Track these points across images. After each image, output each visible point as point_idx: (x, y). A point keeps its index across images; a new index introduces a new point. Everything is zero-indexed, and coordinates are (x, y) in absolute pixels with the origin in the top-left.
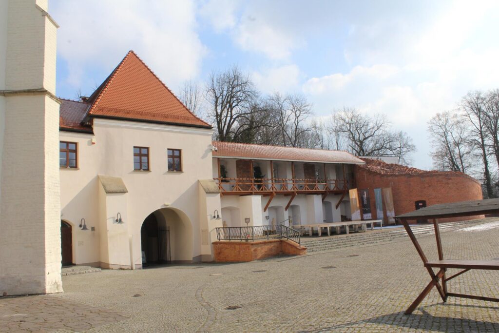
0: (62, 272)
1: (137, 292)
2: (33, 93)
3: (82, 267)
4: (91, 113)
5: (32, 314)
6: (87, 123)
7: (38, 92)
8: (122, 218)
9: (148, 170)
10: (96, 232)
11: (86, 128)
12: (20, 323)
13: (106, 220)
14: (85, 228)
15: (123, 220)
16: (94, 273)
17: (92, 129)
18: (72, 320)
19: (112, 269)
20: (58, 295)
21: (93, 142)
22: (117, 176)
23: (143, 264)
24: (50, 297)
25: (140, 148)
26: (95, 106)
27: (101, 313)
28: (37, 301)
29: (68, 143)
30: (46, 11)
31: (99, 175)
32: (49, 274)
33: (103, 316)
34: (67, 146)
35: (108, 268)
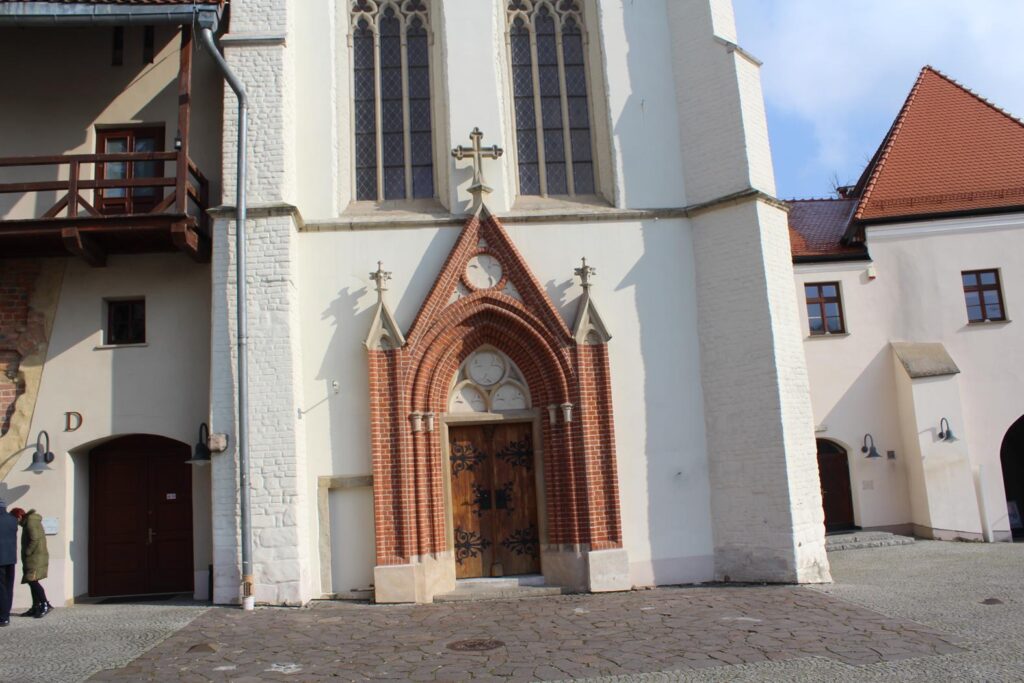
0: (827, 544)
1: (992, 593)
2: (733, 201)
3: (874, 533)
4: (859, 216)
5: (771, 620)
6: (854, 240)
7: (743, 196)
8: (951, 428)
9: (1002, 318)
10: (899, 461)
11: (852, 249)
12: (747, 634)
13: (917, 434)
14: (873, 454)
15: (954, 434)
16: (899, 547)
17: (866, 249)
18: (843, 640)
19: (940, 539)
20: (820, 587)
21: (871, 275)
22: (931, 340)
23: (1013, 530)
24: (806, 591)
25: (978, 273)
26: (866, 200)
27: (904, 633)
28: (781, 596)
29: (820, 285)
30: (735, 42)
31: (892, 341)
32: (800, 545)
33: (908, 639)
34: (820, 291)
35: (931, 538)
